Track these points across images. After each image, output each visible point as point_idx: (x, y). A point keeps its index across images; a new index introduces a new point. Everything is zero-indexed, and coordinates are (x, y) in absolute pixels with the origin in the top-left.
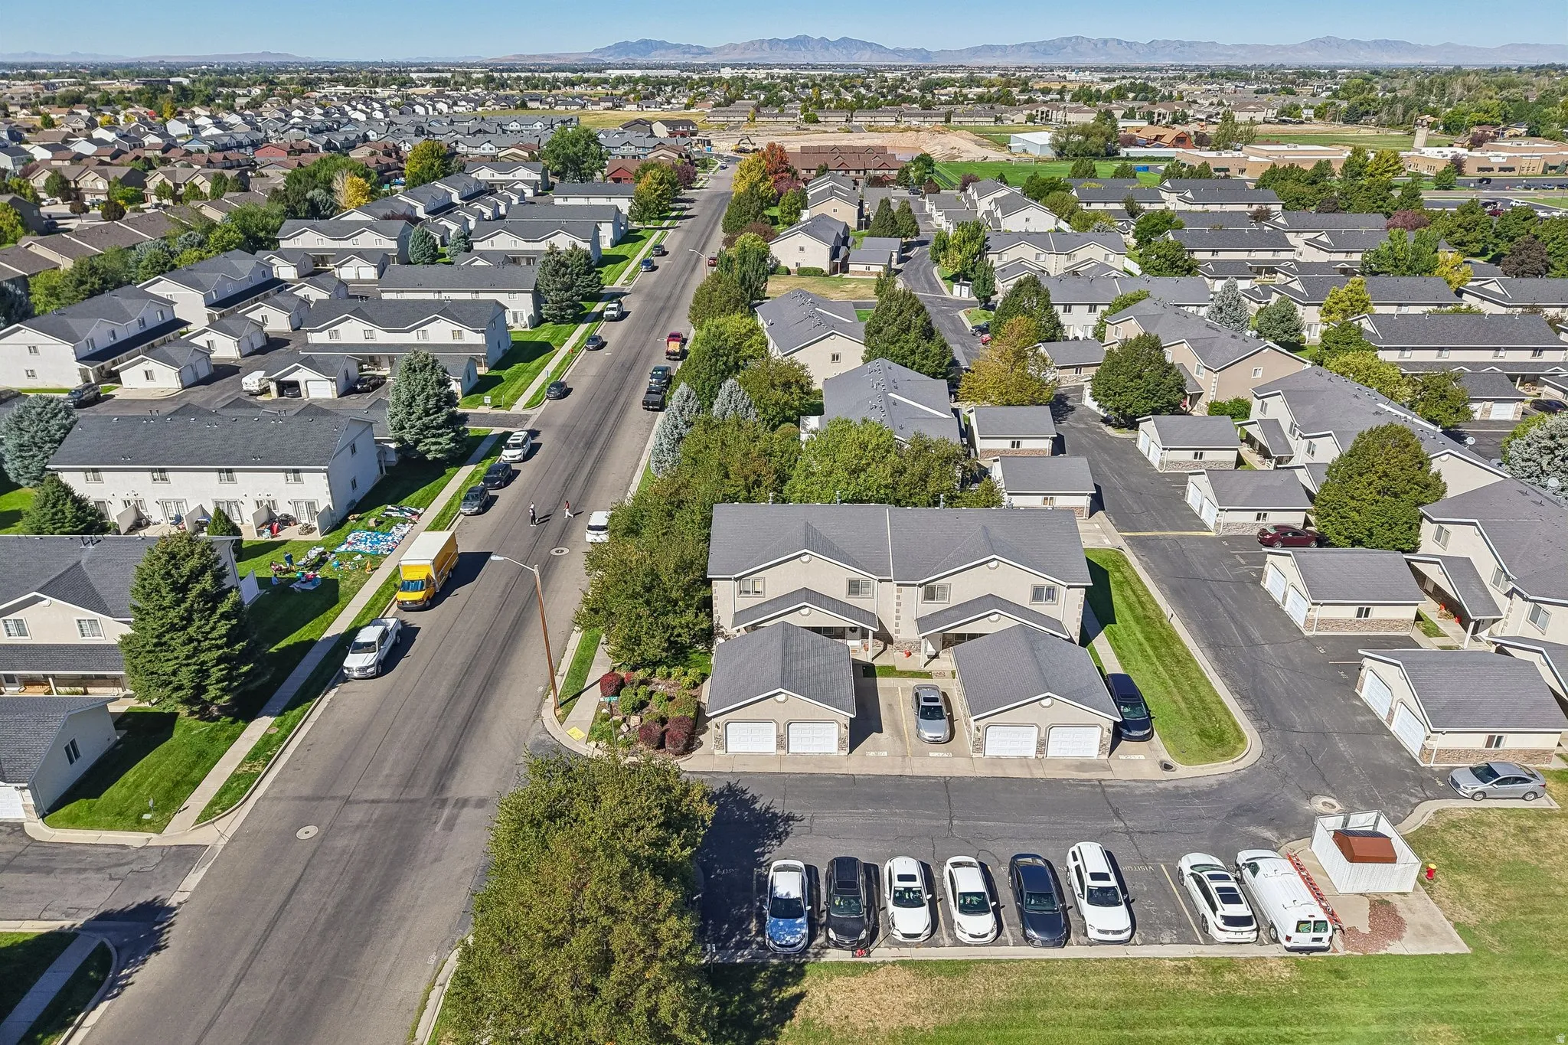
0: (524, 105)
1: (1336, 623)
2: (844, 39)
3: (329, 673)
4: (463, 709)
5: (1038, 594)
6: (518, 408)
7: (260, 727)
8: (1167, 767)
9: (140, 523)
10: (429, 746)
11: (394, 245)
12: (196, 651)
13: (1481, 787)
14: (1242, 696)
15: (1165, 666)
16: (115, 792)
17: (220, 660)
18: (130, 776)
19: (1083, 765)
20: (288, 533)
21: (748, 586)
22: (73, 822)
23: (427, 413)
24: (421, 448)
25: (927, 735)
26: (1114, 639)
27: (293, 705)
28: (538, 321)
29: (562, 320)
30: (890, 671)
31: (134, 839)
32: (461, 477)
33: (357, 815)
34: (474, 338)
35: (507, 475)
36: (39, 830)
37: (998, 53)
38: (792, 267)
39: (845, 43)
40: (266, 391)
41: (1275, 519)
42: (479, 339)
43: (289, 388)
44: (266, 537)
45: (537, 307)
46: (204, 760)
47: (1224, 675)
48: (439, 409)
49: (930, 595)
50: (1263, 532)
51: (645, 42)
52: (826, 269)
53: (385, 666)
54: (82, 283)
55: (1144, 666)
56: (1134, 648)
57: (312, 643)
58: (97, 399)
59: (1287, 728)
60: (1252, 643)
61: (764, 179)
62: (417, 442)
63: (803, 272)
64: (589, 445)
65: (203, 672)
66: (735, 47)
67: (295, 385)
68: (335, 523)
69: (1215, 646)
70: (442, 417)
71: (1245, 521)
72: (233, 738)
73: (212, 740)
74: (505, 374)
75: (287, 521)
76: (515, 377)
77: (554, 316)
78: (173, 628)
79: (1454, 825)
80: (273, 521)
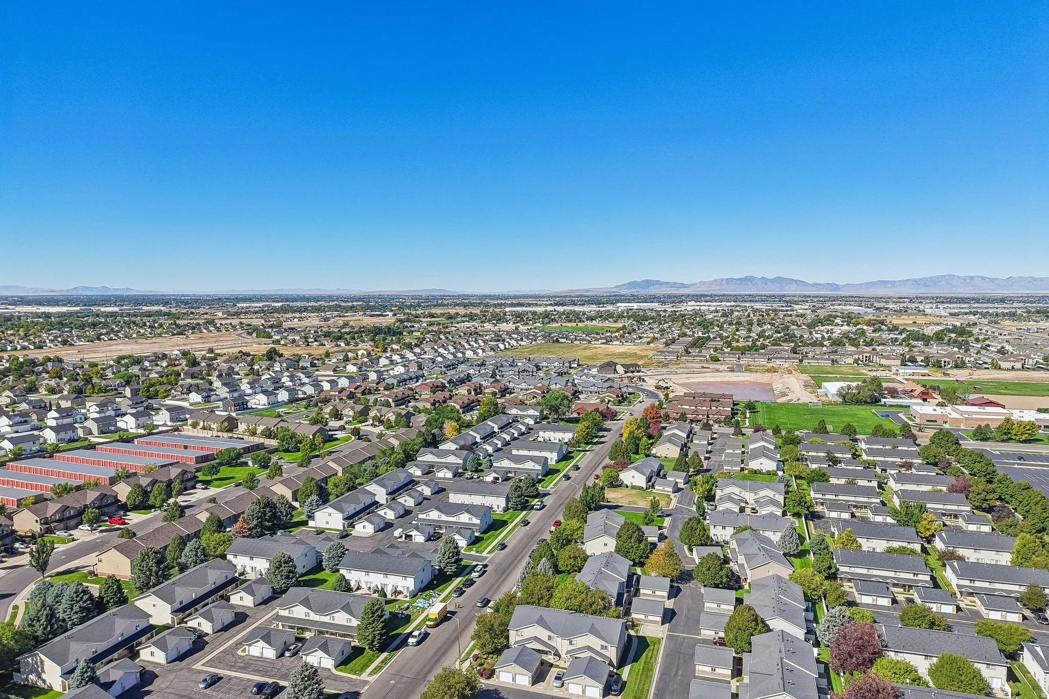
1: (705, 672)
2: (779, 278)
3: (404, 643)
4: (435, 659)
6: (484, 554)
7: (385, 655)
9: (359, 588)
10: (425, 666)
11: (461, 461)
14: (657, 688)
15: (641, 677)
16: (351, 665)
18: (354, 662)
20: (400, 597)
21: (520, 633)
22: (341, 671)
24: (445, 570)
25: (555, 685)
26: (631, 669)
27: (393, 651)
28: (506, 509)
29: (516, 509)
30: (557, 666)
31: (354, 677)
32: (457, 581)
33: (404, 680)
35: (471, 583)
36: (334, 671)
38: (629, 484)
40: (401, 537)
41: (721, 634)
42: (477, 521)
43: (408, 537)
44: (393, 598)
45: (507, 503)
46: (371, 661)
47: (658, 683)
52: (644, 487)
53: (419, 643)
55: (635, 676)
56: (637, 670)
57: (401, 634)
58: (348, 535)
60: (676, 674)
62: (445, 568)
64: (503, 573)
67: (411, 536)
68: (414, 595)
69: (664, 674)
72: (378, 657)
73: (373, 656)
74: (485, 536)
75: (400, 592)
76: (489, 538)
78: (369, 624)
80: (396, 592)
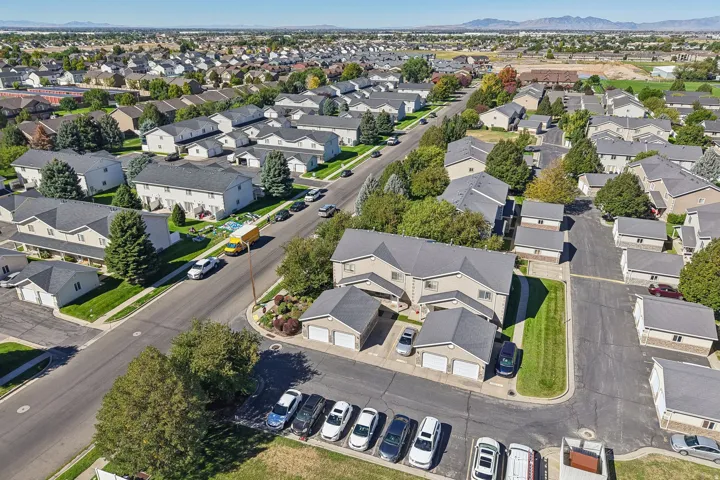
0: (417, 48)
1: (660, 341)
2: (590, 18)
3: (184, 276)
4: (220, 299)
5: (482, 294)
6: (326, 180)
7: (150, 290)
8: (512, 393)
9: (159, 207)
10: (199, 310)
11: (317, 106)
12: (126, 257)
13: (685, 448)
14: (579, 367)
15: (546, 343)
16: (87, 304)
17: (134, 261)
18: (94, 300)
19: (468, 382)
20: (207, 219)
21: (348, 267)
22: (68, 312)
23: (275, 176)
24: (271, 191)
25: (399, 351)
26: (527, 325)
27: (163, 285)
28: (357, 143)
29: (368, 143)
30: (405, 319)
31: (82, 322)
32: (285, 205)
33: (157, 331)
34: (320, 148)
35: (302, 206)
36: (57, 313)
37: (677, 24)
38: (490, 126)
39: (590, 19)
40: (235, 162)
41: (662, 280)
42: (322, 148)
43: (243, 161)
44: (197, 219)
45: (358, 137)
46: (123, 298)
47: (577, 355)
48: (280, 175)
49: (429, 286)
50: (652, 286)
51: (488, 20)
52: (506, 129)
53: (203, 276)
54: (190, 114)
55: (535, 342)
56: (536, 332)
57: (187, 262)
58: (177, 159)
59: (594, 389)
60: (605, 341)
61: (496, 84)
62: (270, 188)
63: (494, 129)
65: (127, 265)
66: (531, 22)
67: (245, 160)
68: (224, 217)
69: (583, 339)
70: (280, 179)
71: (644, 279)
72: (136, 293)
73: (129, 292)
74: (330, 164)
75: (207, 213)
76: (332, 167)
77: (365, 142)
78: (119, 246)
79: (656, 464)
80: (203, 213)
